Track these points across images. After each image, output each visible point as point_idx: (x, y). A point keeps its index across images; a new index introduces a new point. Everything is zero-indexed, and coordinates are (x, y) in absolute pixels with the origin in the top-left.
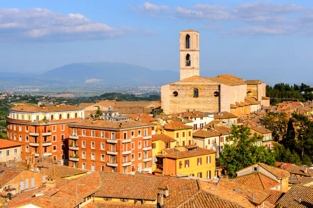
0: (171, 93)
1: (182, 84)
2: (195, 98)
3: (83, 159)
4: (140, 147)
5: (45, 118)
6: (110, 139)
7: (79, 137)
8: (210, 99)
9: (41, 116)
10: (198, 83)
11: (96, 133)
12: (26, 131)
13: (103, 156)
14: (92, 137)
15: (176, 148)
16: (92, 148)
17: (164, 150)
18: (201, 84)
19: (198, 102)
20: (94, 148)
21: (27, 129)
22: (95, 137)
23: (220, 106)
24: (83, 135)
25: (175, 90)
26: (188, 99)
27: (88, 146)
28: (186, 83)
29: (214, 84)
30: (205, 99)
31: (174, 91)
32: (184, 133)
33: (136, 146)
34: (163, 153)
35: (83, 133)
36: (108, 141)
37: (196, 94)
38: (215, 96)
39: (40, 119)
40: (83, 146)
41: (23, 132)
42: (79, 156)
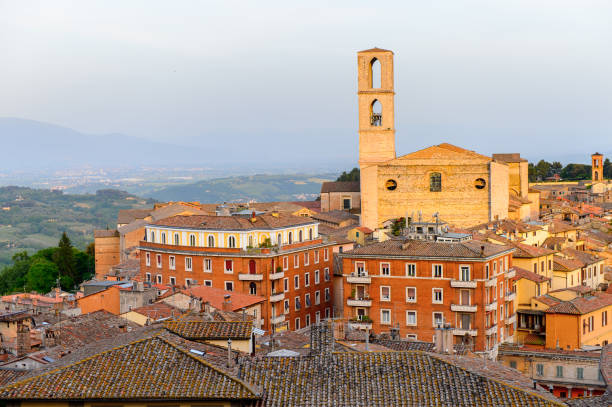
0: (383, 184)
1: (405, 164)
2: (433, 194)
3: (383, 325)
4: (501, 296)
5: (268, 240)
6: (458, 280)
7: (372, 279)
8: (466, 195)
9: (257, 237)
10: (441, 161)
11: (419, 270)
12: (226, 271)
13: (438, 316)
14: (407, 276)
15: (552, 294)
16: (408, 300)
17: (535, 298)
18: (447, 162)
19: (440, 202)
20: (415, 301)
21: (229, 267)
22: (416, 277)
23: (490, 208)
24: (381, 275)
25: (391, 178)
26: (419, 194)
27: (398, 298)
28: (415, 162)
29: (474, 162)
30: (457, 194)
31: (388, 178)
32: (543, 263)
33: (499, 292)
34: (533, 305)
35: (381, 270)
36: (454, 284)
37: (436, 183)
38: (478, 187)
39: (255, 244)
40: (383, 299)
41: (216, 274)
42: (371, 317)
